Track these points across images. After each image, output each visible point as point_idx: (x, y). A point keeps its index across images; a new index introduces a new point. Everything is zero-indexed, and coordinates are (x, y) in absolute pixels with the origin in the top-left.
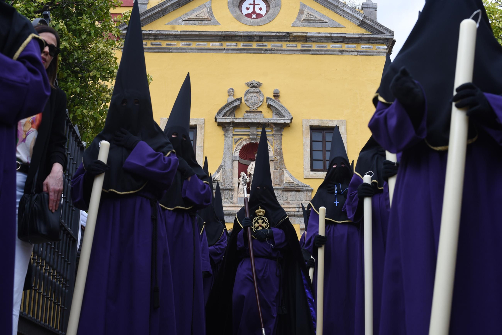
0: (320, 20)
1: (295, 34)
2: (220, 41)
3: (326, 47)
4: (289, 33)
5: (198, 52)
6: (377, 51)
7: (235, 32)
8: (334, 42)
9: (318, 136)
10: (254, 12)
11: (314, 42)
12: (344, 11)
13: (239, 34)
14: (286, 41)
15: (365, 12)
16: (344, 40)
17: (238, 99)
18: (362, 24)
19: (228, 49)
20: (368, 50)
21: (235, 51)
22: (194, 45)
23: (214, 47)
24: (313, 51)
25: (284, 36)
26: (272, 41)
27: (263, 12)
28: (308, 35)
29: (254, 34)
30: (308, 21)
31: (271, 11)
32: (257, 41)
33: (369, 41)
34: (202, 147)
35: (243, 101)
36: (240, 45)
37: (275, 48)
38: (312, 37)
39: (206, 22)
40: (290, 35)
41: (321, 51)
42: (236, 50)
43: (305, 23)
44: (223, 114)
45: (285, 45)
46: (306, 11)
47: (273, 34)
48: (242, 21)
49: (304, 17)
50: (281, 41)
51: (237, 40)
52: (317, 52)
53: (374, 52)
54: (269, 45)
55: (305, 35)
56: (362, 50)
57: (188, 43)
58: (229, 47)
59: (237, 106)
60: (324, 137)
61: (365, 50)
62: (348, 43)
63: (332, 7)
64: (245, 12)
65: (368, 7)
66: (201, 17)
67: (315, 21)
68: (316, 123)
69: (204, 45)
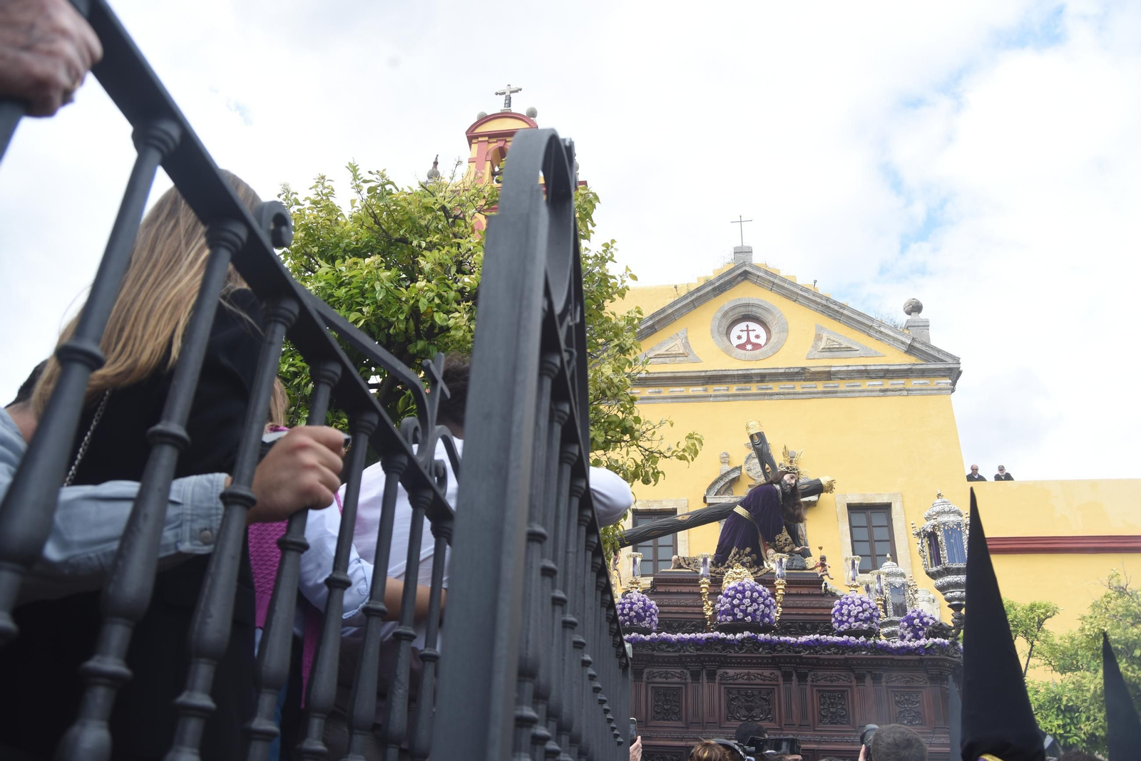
0: (848, 348)
1: (813, 370)
2: (703, 384)
3: (860, 386)
4: (804, 369)
5: (672, 402)
6: (936, 387)
7: (725, 370)
8: (871, 378)
9: (861, 519)
10: (748, 341)
11: (841, 379)
12: (881, 332)
13: (731, 373)
14: (800, 380)
15: (912, 332)
16: (887, 374)
17: (736, 468)
18: (911, 350)
19: (716, 396)
20: (924, 387)
21: (726, 399)
22: (666, 391)
23: (696, 393)
24: (842, 392)
25: (797, 373)
26: (779, 380)
27: (762, 341)
28: (833, 369)
29: (753, 372)
30: (830, 350)
31: (773, 339)
32: (758, 382)
33: (923, 373)
34: (687, 542)
35: (744, 471)
36: (734, 389)
37: (786, 391)
38: (838, 372)
39: (682, 359)
40: (806, 370)
41: (853, 391)
42: (728, 396)
43: (826, 353)
44: (716, 491)
45: (799, 386)
46: (825, 336)
47: (780, 371)
48: (733, 355)
49: (822, 345)
50: (793, 380)
51: (729, 382)
52: (848, 395)
53: (933, 390)
54: (775, 387)
55: (828, 369)
56: (914, 388)
57: (657, 389)
58: (717, 393)
59: (735, 478)
60: (869, 520)
61: (918, 387)
62: (892, 378)
63: (863, 328)
64: (735, 342)
65: (916, 324)
66: (674, 352)
67: (839, 349)
68: (856, 499)
69: (681, 391)
